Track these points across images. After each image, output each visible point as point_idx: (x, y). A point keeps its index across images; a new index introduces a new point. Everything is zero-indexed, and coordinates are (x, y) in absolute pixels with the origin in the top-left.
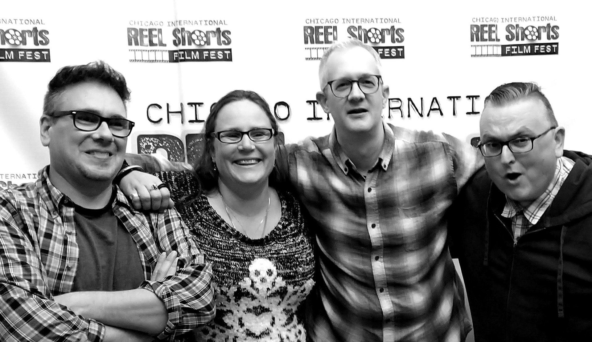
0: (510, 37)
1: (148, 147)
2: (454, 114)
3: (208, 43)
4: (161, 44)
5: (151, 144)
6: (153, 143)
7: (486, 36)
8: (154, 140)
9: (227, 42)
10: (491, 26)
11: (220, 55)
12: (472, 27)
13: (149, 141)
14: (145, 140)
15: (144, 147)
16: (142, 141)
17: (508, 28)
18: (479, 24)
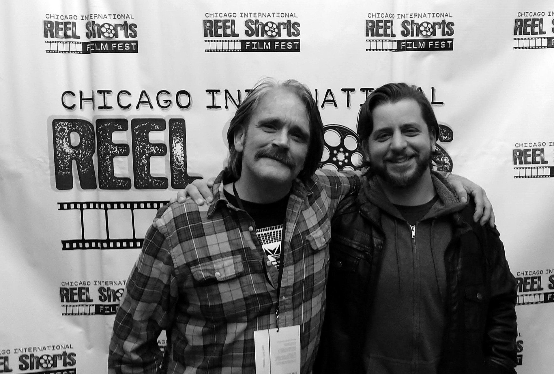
0: (406, 33)
1: (63, 130)
2: (348, 106)
3: (116, 35)
4: (75, 36)
5: (66, 127)
6: (68, 127)
7: (381, 31)
8: (68, 124)
9: (133, 34)
10: (386, 22)
11: (127, 47)
12: (367, 22)
13: (63, 124)
14: (59, 124)
15: (59, 130)
16: (57, 125)
17: (404, 24)
18: (374, 19)
